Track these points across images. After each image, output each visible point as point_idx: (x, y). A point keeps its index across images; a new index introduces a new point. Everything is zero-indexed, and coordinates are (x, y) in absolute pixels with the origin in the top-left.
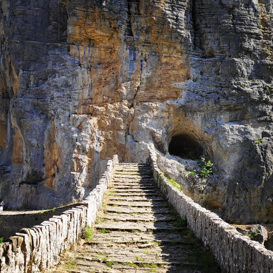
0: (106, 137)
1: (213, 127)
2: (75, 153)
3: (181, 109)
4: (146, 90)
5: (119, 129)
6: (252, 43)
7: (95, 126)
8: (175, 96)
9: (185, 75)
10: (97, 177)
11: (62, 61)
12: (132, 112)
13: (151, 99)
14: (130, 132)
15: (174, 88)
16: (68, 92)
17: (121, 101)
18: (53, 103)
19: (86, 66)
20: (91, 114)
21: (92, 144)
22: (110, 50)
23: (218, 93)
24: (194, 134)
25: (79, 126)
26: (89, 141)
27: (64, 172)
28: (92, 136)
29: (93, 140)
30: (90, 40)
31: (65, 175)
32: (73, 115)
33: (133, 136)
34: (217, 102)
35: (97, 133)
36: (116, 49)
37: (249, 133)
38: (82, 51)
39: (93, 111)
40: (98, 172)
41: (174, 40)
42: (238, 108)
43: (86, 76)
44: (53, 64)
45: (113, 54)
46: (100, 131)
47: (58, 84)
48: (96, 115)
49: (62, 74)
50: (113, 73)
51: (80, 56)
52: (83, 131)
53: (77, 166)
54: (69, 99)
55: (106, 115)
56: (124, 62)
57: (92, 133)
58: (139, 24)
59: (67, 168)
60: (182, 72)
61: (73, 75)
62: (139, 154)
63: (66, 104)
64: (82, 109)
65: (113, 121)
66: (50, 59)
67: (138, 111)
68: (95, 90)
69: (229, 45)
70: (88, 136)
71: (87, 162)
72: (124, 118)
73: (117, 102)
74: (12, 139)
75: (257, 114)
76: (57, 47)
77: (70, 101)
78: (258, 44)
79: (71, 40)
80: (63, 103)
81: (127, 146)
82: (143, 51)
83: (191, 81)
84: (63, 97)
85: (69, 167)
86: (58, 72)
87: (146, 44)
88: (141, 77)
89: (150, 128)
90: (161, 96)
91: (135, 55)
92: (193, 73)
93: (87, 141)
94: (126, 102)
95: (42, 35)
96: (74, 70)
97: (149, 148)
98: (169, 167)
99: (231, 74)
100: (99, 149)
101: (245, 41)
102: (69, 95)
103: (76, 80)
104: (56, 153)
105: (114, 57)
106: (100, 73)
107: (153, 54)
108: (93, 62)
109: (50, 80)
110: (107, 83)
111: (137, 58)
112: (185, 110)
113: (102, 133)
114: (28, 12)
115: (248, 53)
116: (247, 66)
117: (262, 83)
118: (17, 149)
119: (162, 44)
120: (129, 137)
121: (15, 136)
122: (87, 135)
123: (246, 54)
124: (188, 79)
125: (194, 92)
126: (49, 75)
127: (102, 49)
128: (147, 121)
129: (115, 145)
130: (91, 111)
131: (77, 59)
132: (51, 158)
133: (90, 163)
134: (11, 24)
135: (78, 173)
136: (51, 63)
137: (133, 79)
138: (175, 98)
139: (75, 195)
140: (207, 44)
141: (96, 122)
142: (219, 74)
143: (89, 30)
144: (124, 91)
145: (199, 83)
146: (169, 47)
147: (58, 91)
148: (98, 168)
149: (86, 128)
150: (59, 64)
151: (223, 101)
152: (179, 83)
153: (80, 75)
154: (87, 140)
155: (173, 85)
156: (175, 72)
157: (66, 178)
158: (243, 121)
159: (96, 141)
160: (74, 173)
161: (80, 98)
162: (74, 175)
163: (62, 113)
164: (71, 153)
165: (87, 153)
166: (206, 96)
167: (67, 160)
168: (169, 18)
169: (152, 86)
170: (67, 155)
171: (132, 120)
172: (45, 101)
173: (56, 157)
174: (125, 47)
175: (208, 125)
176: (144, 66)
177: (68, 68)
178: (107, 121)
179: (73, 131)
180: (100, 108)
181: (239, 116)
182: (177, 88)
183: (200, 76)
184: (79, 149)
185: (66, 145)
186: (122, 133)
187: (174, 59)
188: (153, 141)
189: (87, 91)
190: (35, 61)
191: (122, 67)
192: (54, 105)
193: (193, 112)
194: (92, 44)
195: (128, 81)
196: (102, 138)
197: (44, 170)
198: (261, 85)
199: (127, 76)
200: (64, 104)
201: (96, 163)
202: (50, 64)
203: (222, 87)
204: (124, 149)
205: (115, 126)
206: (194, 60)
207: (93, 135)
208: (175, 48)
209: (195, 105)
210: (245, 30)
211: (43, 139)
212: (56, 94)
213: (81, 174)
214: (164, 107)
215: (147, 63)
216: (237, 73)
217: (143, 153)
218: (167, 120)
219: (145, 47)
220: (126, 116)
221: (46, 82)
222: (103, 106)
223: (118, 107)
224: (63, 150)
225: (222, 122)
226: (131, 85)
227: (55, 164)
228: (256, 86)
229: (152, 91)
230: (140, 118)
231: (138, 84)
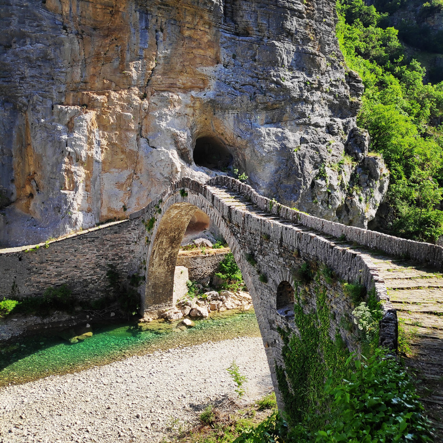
0: (109, 139)
1: (247, 130)
2: (65, 163)
3: (210, 104)
4: (164, 74)
5: (128, 129)
6: (295, 23)
7: (93, 124)
8: (202, 86)
9: (213, 56)
10: (99, 196)
11: (35, 18)
12: (145, 106)
13: (171, 87)
14: (143, 134)
15: (200, 74)
16: (49, 70)
17: (129, 88)
19: (74, 30)
20: (88, 105)
21: (90, 150)
22: (111, 9)
23: (254, 86)
24: (222, 138)
25: (69, 123)
26: (86, 146)
27: (48, 191)
28: (89, 138)
29: (90, 144)
31: (51, 195)
32: (59, 107)
33: (148, 140)
34: (253, 98)
35: (97, 134)
36: (121, 9)
37: (287, 138)
38: (67, 5)
39: (89, 102)
40: (101, 190)
41: (201, 7)
42: (275, 106)
43: (77, 47)
44: (19, 22)
45: (116, 16)
46: (101, 132)
47: (31, 55)
48: (93, 108)
49: (36, 40)
50: (117, 46)
51: (64, 12)
52: (76, 132)
53: (69, 182)
54: (51, 81)
55: (108, 108)
56: (133, 31)
57: (90, 134)
59: (54, 185)
60: (210, 53)
61: (55, 44)
62: (158, 164)
63: (47, 88)
64: (71, 97)
65: (119, 117)
66: (15, 12)
67: (153, 105)
68: (91, 70)
69: (268, 22)
70: (84, 139)
71: (84, 176)
72: (134, 114)
73: (124, 89)
75: (296, 116)
77: (53, 84)
78: (300, 25)
80: (41, 86)
81: (140, 153)
82: (158, 17)
83: (221, 66)
84: (41, 78)
85: (58, 184)
86: (28, 36)
87: (162, 7)
88: (156, 56)
89: (172, 129)
90: (183, 84)
91: (147, 21)
92: (224, 55)
93: (82, 146)
94: (136, 90)
96: (57, 36)
97: (171, 156)
99: (270, 62)
100: (100, 157)
101: (287, 20)
102: (51, 75)
103: (60, 52)
104: (31, 162)
105: (117, 21)
106: (97, 44)
107: (172, 22)
108: (84, 25)
109: (17, 48)
110: (108, 60)
111: (150, 25)
112: (214, 106)
113: (104, 134)
115: (290, 34)
116: (288, 53)
117: (302, 76)
119: (185, 9)
120: (142, 140)
122: (81, 137)
123: (287, 37)
124: (217, 63)
125: (225, 82)
126: (15, 39)
127: (99, 6)
128: (167, 119)
129: (123, 152)
130: (86, 101)
131: (59, 18)
132: (23, 170)
133: (88, 178)
135: (72, 192)
136: (17, 19)
137: (145, 58)
138: (202, 89)
139: (70, 223)
140: (242, 17)
141: (94, 118)
142: (255, 60)
144: (134, 74)
145: (231, 70)
146: (194, 15)
147: (31, 67)
148: (100, 184)
149: (81, 126)
150: (30, 22)
151: (260, 97)
152: (207, 68)
153: (67, 45)
154: (83, 144)
155: (199, 70)
156: (202, 52)
157: (52, 199)
158: (280, 124)
159: (96, 145)
160: (66, 192)
161: (69, 80)
162: (66, 194)
163: (41, 102)
164: (59, 163)
165: (82, 164)
166: (240, 88)
167: (52, 173)
169: (172, 70)
170: (52, 166)
171: (145, 117)
172: (10, 81)
173: (32, 169)
174: (134, 8)
175: (242, 127)
176: (161, 39)
177: (46, 31)
178: (110, 117)
179: (59, 131)
180: (99, 97)
181: (276, 117)
182: (205, 76)
183: (232, 61)
184: (72, 157)
185: (49, 152)
186: (133, 136)
187: (200, 33)
188: (176, 146)
189: (79, 71)
191: (130, 37)
192: (25, 89)
193: (224, 109)
195: (138, 59)
196: (104, 142)
197: (13, 188)
198: (302, 79)
199: (137, 52)
200: (43, 88)
201: (96, 177)
202: (15, 20)
203: (259, 79)
204: (135, 157)
205: (121, 124)
206: (225, 37)
207: (91, 137)
208: (202, 17)
209: (227, 100)
210: (287, 5)
211: (10, 142)
212: (28, 72)
213: (76, 193)
214: (188, 101)
215: (164, 35)
216: (277, 61)
217: (164, 164)
218: (191, 119)
219: (161, 11)
220: (137, 110)
221: (10, 51)
222: (104, 94)
223: (125, 96)
224: (44, 159)
225: (259, 122)
226: (143, 66)
227: (31, 178)
228: (296, 80)
229: (172, 76)
230: (157, 114)
231: (153, 65)
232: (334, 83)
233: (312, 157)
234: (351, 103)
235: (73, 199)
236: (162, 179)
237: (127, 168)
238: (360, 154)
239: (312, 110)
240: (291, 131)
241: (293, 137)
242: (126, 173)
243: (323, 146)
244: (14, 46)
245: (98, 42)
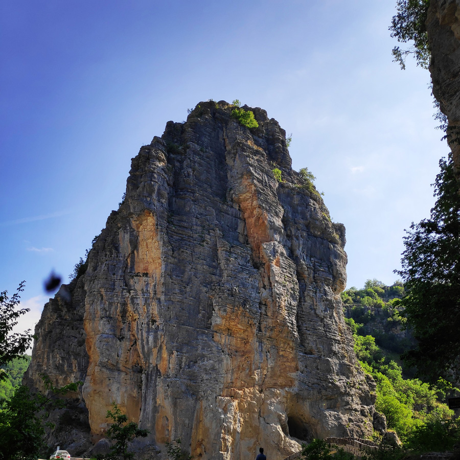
0: (244, 418)
1: (318, 413)
2: (222, 433)
3: (296, 396)
4: (271, 377)
5: (254, 412)
6: (337, 347)
7: (236, 408)
8: (290, 384)
9: (295, 367)
10: (239, 456)
11: (209, 347)
12: (262, 397)
13: (275, 386)
14: (262, 414)
15: (289, 377)
16: (215, 375)
17: (254, 386)
18: (203, 385)
19: (227, 353)
20: (234, 396)
21: (235, 425)
22: (245, 341)
23: (319, 385)
24: (302, 418)
25: (224, 407)
26: (233, 423)
27: (212, 452)
29: (235, 421)
30: (229, 330)
31: (213, 455)
32: (220, 397)
33: (264, 419)
34: (319, 392)
35: (238, 416)
36: (250, 341)
37: (341, 419)
38: (223, 339)
39: (235, 394)
40: (240, 452)
41: (289, 339)
42: (332, 398)
43: (229, 362)
44: (202, 349)
45: (247, 345)
46: (240, 413)
47: (207, 367)
48: (236, 399)
49: (209, 359)
50: (248, 361)
51: (222, 343)
52: (228, 413)
53: (224, 446)
54: (216, 382)
55: (244, 399)
56: (255, 352)
57: (235, 415)
58: (267, 323)
59: (216, 448)
60: (293, 364)
61: (219, 361)
62: (271, 435)
63: (214, 387)
64: (225, 391)
65: (250, 404)
66: (200, 343)
67: (267, 396)
68: (235, 375)
69: (323, 346)
72: (257, 402)
73: (251, 387)
74: (154, 417)
75: (344, 404)
76: (204, 333)
77: (217, 384)
78: (339, 348)
79: (215, 329)
80: (211, 385)
81: (261, 427)
82: (267, 344)
83: (299, 372)
84: (211, 380)
85: (218, 447)
86: (206, 356)
87: (269, 339)
88: (267, 367)
89: (278, 412)
90: (281, 383)
91: (262, 347)
92: (301, 366)
93: (231, 422)
94: (257, 387)
95: (193, 322)
96: (219, 356)
97: (278, 430)
98: (293, 447)
99: (327, 370)
100: (239, 430)
101: (333, 346)
102: (216, 379)
103: (221, 365)
104: (201, 433)
105: (248, 347)
106: (239, 360)
107: (274, 347)
108: (232, 349)
109: (200, 363)
110: (244, 369)
111: (263, 349)
112: (298, 397)
113: (242, 415)
114: (185, 301)
115: (335, 354)
116: (336, 365)
117: (344, 379)
118: (160, 428)
119: (281, 340)
120: (261, 419)
121: (159, 415)
122: (231, 416)
123: (334, 355)
124: (297, 371)
125: (303, 382)
126: (199, 358)
127: (239, 339)
128: (274, 405)
129: (251, 426)
130: (233, 394)
131: (220, 346)
132: (196, 438)
133: (232, 444)
134: (168, 308)
135: (226, 453)
136: (201, 347)
137: (262, 368)
138: (290, 387)
140: (308, 343)
141: (237, 404)
142: (318, 369)
143: (233, 323)
144: (256, 377)
145: (305, 375)
146: (284, 343)
147: (206, 374)
148: (239, 448)
149: (231, 409)
150: (207, 349)
151: (324, 392)
152: (292, 374)
153: (225, 361)
155: (288, 375)
156: (289, 364)
157: (214, 457)
158: (335, 409)
159: (238, 422)
160: (222, 452)
161: (225, 382)
162: (222, 454)
163: (210, 395)
164: (219, 433)
165: (231, 434)
166: (312, 386)
167: (215, 440)
168: (288, 322)
169: (275, 375)
170: (215, 435)
171: (263, 404)
172: (197, 382)
173: (201, 437)
174: (256, 340)
175: (314, 411)
176: (269, 357)
177: (214, 353)
178: (245, 404)
179: (220, 412)
180: (240, 392)
181: (333, 404)
182: (292, 378)
183: (305, 369)
184: (226, 430)
185: (214, 425)
186: (256, 416)
187: (288, 353)
188: (280, 423)
189: (230, 376)
190: (187, 344)
191: (254, 356)
192: (203, 387)
193: (304, 399)
194: (229, 333)
195: (258, 369)
196: (242, 420)
197: (190, 450)
198: (344, 381)
199: (258, 364)
201: (237, 443)
202: (200, 347)
203: (321, 380)
204: (258, 430)
205: (251, 408)
206: (301, 355)
207: (235, 417)
208: (289, 344)
209: (305, 393)
210: (332, 337)
211: (193, 419)
212: (205, 377)
214: (284, 393)
215: (270, 354)
216: (331, 370)
217: (275, 434)
218: (286, 405)
219: (268, 341)
220: (258, 400)
221: (197, 365)
222: (242, 390)
223: (252, 391)
224: (210, 430)
225: (323, 408)
226: (261, 372)
227: (200, 444)
228: (341, 381)
229: (275, 378)
230: (269, 402)
231: (265, 372)
232: (360, 382)
233: (357, 432)
234: (371, 395)
235: (226, 457)
236: (274, 445)
237: (253, 437)
238: (383, 430)
239: (352, 400)
240: (342, 413)
241: (345, 418)
242: (253, 441)
243: (362, 424)
244: (199, 362)
245: (239, 359)
